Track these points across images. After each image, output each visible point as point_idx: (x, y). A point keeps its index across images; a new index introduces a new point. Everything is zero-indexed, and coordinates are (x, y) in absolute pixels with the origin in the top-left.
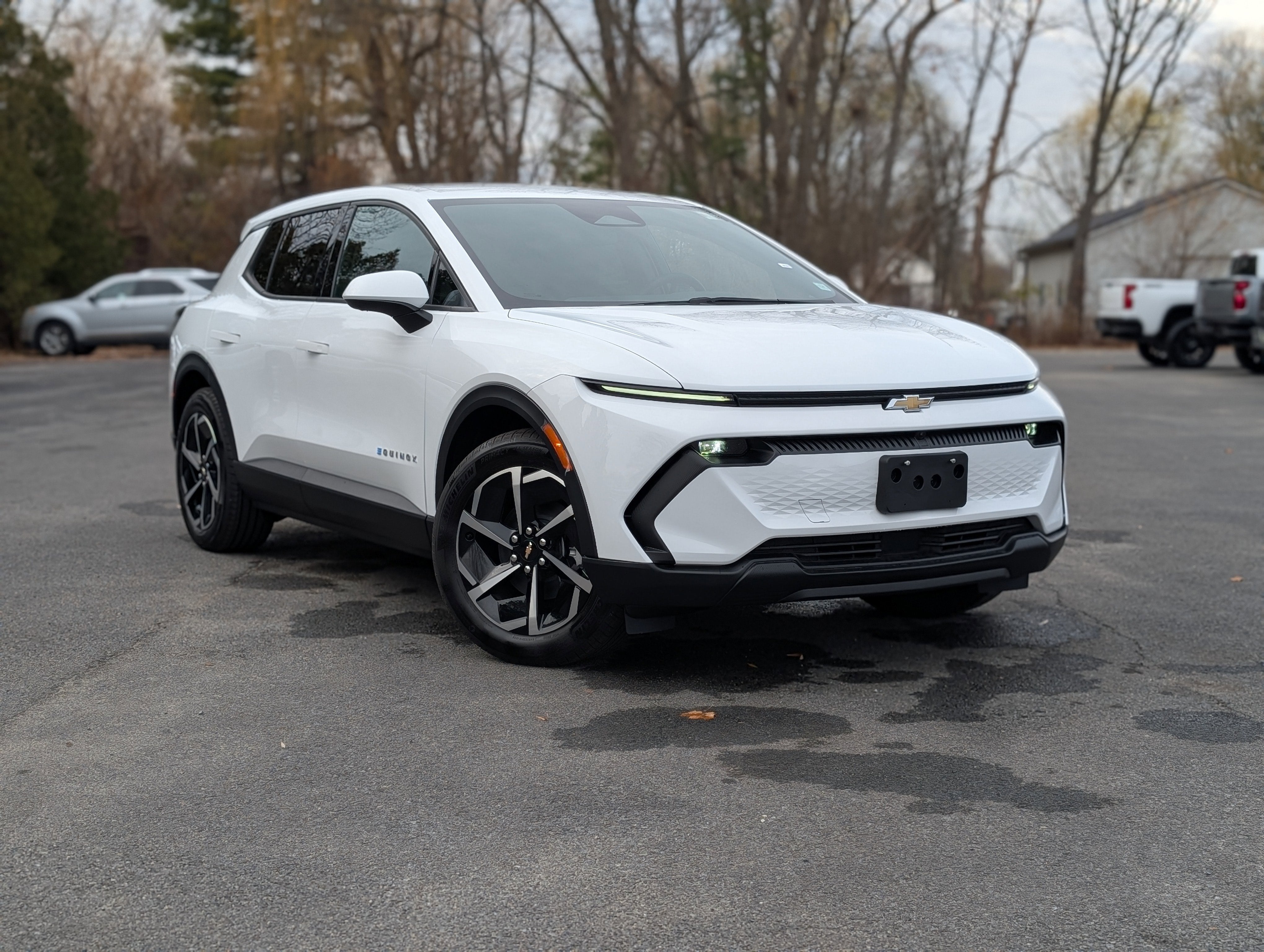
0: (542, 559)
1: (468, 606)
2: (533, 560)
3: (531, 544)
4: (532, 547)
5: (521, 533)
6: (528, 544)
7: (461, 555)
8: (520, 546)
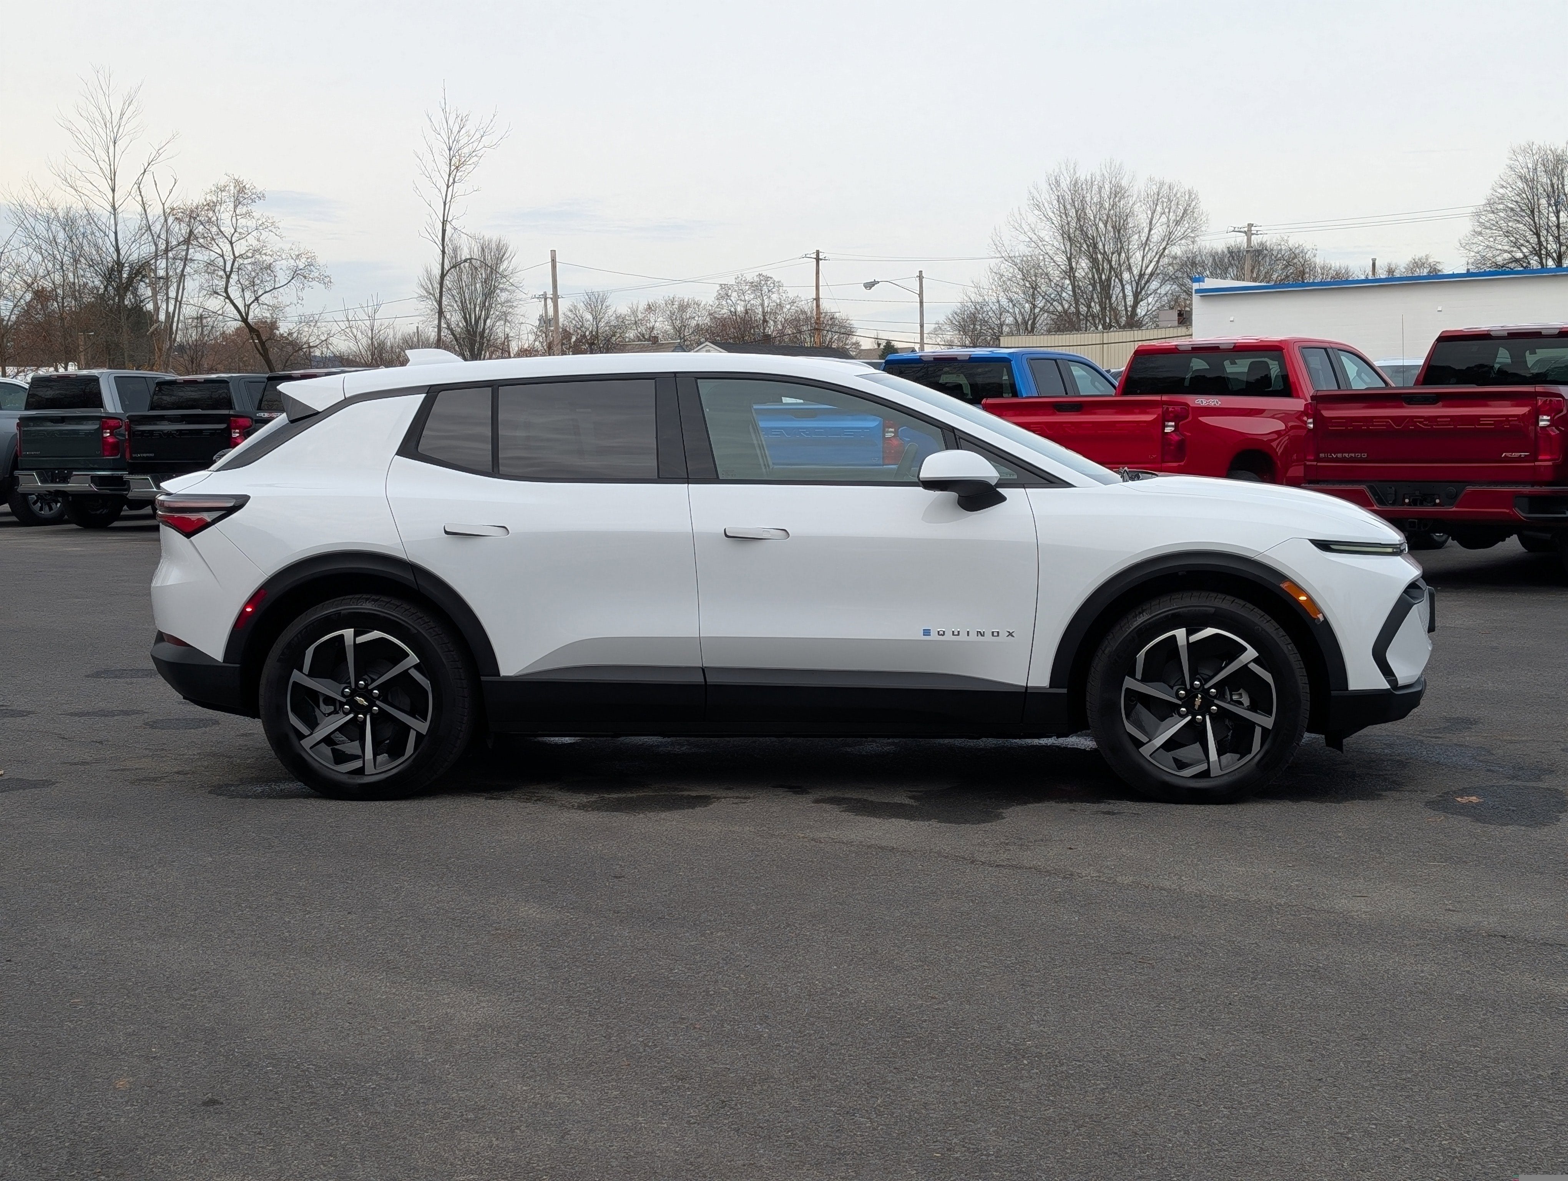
0: (1214, 708)
1: (1142, 761)
2: (1204, 709)
3: (1199, 696)
4: (1201, 698)
5: (1188, 687)
6: (1197, 697)
7: (1127, 718)
8: (1188, 701)
